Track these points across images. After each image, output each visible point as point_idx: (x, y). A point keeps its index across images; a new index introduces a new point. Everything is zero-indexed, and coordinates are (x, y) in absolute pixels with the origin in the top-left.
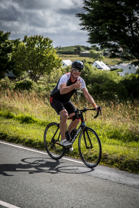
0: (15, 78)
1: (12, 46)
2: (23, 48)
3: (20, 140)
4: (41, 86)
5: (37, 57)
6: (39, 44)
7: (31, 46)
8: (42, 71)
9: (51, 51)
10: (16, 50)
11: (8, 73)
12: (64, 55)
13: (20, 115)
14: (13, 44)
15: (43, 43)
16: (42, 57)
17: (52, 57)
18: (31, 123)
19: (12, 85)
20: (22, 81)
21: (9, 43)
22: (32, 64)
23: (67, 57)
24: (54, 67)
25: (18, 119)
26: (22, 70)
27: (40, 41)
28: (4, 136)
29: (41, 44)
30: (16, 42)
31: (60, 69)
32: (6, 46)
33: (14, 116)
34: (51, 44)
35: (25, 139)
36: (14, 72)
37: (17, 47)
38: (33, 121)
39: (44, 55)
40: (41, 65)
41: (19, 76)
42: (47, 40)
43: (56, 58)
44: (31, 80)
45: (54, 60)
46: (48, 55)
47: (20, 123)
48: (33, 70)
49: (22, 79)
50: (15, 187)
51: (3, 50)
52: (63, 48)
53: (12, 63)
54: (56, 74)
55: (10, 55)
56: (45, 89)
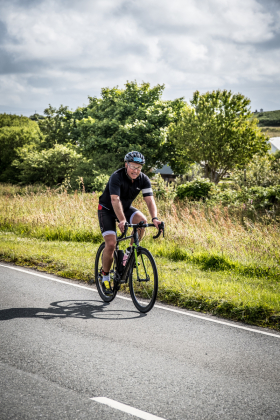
0: (174, 177)
1: (167, 112)
2: (190, 116)
3: (205, 304)
4: (229, 192)
5: (218, 134)
6: (223, 108)
7: (208, 111)
8: (228, 161)
9: (248, 121)
10: (176, 121)
11: (160, 167)
12: (271, 128)
13: (198, 254)
14: (171, 109)
15: (230, 104)
16: (230, 133)
17: (248, 133)
18: (223, 269)
19: (170, 190)
20: (189, 184)
21: (163, 108)
22: (208, 148)
23: (277, 131)
24: (254, 153)
25: (197, 261)
26: (189, 160)
27: (225, 102)
28: (173, 298)
29: (226, 108)
30: (177, 105)
31: (266, 157)
32: (157, 112)
33: (188, 254)
34: (247, 107)
35: (215, 303)
36: (173, 165)
37: (178, 114)
38: (228, 265)
39: (234, 129)
40: (229, 149)
41: (183, 173)
42: (239, 99)
43: (258, 134)
44: (207, 181)
45: (253, 139)
46: (242, 129)
47: (202, 270)
48: (211, 160)
49: (187, 178)
50: (213, 401)
51: (151, 122)
52: (268, 114)
53: (169, 147)
54: (259, 167)
55: (165, 132)
56: (238, 198)
